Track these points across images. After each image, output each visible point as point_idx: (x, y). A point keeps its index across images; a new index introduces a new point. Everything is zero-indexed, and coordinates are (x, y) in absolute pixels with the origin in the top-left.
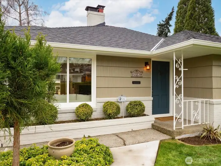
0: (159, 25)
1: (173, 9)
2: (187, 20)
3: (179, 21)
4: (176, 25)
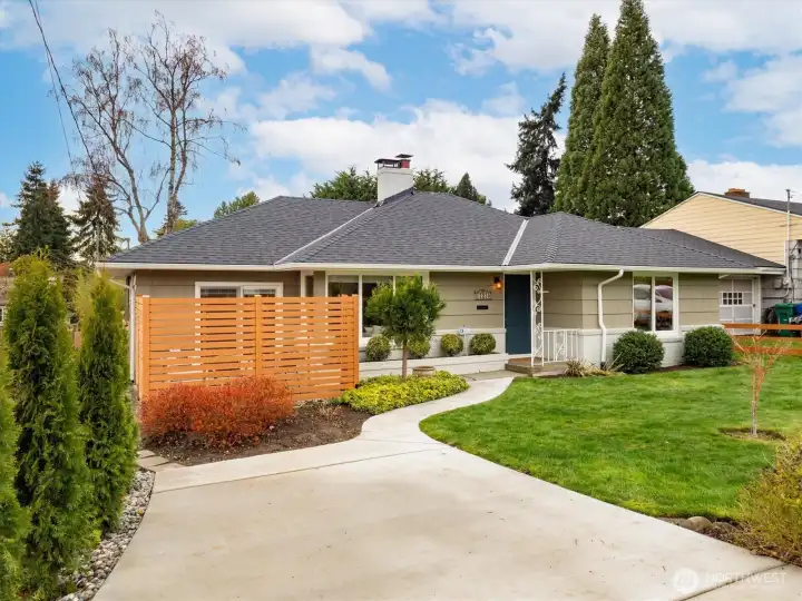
0: (524, 125)
1: (562, 81)
2: (599, 119)
3: (580, 117)
4: (571, 129)
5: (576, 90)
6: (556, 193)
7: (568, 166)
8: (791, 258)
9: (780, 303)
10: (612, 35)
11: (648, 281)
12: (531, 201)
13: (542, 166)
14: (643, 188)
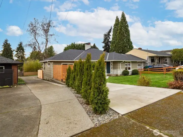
0: (105, 35)
1: (111, 27)
2: (118, 35)
3: (114, 34)
4: (113, 36)
5: (114, 29)
6: (110, 47)
7: (112, 42)
8: (148, 59)
9: (146, 66)
10: (120, 20)
11: (127, 63)
12: (106, 49)
13: (108, 42)
14: (125, 47)
